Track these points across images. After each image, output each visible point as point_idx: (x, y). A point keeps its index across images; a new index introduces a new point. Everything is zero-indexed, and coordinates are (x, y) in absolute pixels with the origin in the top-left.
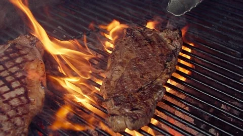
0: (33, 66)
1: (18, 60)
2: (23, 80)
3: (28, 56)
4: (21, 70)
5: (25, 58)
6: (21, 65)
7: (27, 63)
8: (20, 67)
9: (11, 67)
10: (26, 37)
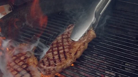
0: (31, 60)
1: (22, 58)
2: (27, 69)
3: (27, 55)
4: (25, 63)
5: (25, 56)
6: (24, 61)
7: (27, 59)
8: (24, 62)
9: (19, 63)
10: (23, 44)
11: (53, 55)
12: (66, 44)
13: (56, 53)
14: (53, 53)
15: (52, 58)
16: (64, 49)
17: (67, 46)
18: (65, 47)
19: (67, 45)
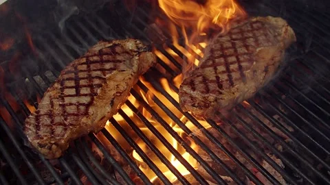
1: (108, 66)
2: (95, 89)
3: (121, 64)
4: (103, 77)
5: (115, 66)
8: (104, 73)
9: (94, 70)
11: (216, 72)
12: (241, 52)
13: (221, 68)
14: (215, 69)
15: (214, 79)
16: (239, 61)
17: (245, 56)
18: (242, 59)
19: (245, 54)
